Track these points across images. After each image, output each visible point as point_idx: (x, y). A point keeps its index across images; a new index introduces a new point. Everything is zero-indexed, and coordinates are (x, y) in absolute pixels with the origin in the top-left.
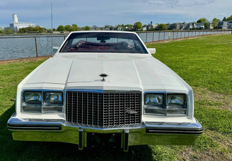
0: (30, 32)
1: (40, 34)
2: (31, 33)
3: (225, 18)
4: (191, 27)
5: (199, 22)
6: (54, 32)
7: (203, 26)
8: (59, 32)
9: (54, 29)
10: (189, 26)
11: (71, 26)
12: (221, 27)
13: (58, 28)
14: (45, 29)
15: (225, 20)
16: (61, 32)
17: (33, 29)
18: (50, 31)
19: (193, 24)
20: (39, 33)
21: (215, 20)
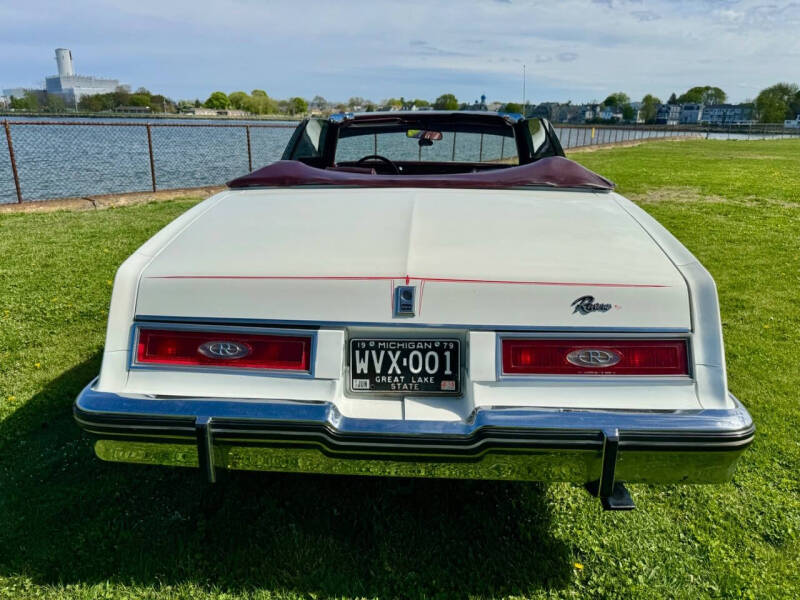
0: (121, 107)
1: (153, 114)
2: (126, 111)
3: (674, 96)
4: (589, 115)
5: (611, 102)
6: (200, 113)
7: (620, 116)
8: (213, 113)
9: (197, 102)
10: (584, 113)
11: (249, 94)
12: (664, 122)
13: (210, 101)
14: (168, 102)
15: (673, 101)
16: (220, 113)
17: (132, 99)
18: (185, 108)
19: (593, 107)
20: (150, 111)
21: (648, 99)
